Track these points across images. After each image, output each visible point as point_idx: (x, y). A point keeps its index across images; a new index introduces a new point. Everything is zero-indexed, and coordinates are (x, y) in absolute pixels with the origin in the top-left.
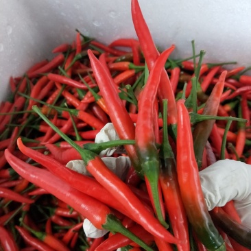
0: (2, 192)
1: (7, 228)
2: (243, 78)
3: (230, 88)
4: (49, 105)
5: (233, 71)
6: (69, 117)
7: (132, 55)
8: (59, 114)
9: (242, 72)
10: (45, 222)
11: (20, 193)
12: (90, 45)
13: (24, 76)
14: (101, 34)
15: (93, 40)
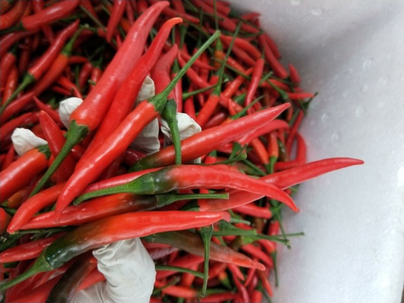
0: (120, 3)
1: (77, 9)
2: (258, 295)
3: (246, 280)
4: (226, 59)
5: (267, 282)
6: (211, 84)
7: (287, 160)
8: (215, 72)
9: (266, 293)
10: (84, 55)
11: (119, 25)
12: (298, 110)
13: (261, 30)
14: (312, 123)
15: (305, 114)
